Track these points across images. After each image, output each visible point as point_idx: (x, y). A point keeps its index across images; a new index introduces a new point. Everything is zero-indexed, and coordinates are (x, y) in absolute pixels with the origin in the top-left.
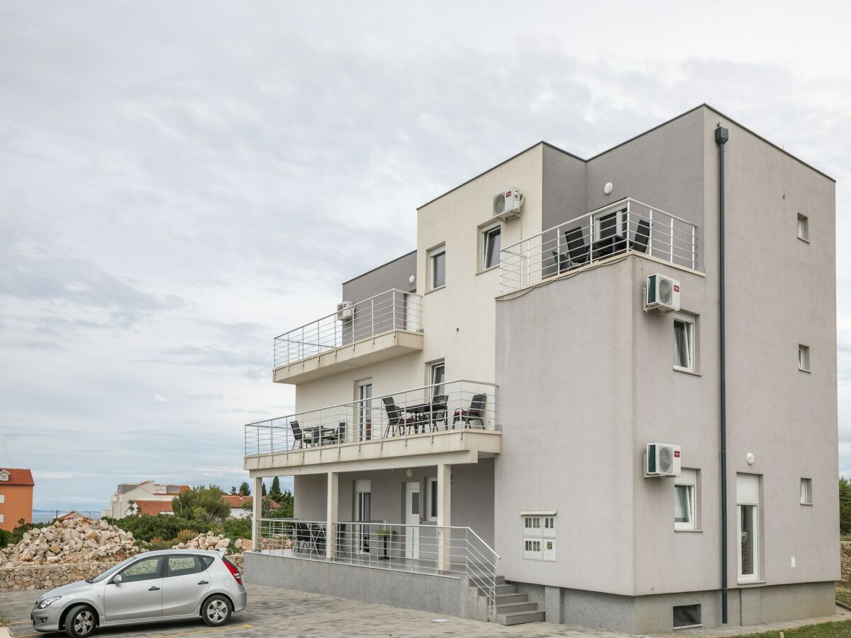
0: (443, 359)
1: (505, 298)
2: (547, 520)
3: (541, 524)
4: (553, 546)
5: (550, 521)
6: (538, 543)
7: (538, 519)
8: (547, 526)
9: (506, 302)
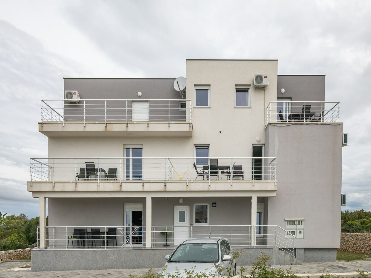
0: (209, 145)
1: (275, 125)
2: (299, 222)
3: (296, 224)
4: (302, 232)
5: (301, 222)
6: (294, 231)
7: (294, 222)
8: (299, 224)
9: (276, 127)
